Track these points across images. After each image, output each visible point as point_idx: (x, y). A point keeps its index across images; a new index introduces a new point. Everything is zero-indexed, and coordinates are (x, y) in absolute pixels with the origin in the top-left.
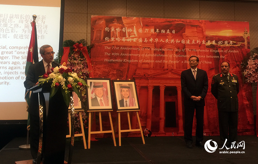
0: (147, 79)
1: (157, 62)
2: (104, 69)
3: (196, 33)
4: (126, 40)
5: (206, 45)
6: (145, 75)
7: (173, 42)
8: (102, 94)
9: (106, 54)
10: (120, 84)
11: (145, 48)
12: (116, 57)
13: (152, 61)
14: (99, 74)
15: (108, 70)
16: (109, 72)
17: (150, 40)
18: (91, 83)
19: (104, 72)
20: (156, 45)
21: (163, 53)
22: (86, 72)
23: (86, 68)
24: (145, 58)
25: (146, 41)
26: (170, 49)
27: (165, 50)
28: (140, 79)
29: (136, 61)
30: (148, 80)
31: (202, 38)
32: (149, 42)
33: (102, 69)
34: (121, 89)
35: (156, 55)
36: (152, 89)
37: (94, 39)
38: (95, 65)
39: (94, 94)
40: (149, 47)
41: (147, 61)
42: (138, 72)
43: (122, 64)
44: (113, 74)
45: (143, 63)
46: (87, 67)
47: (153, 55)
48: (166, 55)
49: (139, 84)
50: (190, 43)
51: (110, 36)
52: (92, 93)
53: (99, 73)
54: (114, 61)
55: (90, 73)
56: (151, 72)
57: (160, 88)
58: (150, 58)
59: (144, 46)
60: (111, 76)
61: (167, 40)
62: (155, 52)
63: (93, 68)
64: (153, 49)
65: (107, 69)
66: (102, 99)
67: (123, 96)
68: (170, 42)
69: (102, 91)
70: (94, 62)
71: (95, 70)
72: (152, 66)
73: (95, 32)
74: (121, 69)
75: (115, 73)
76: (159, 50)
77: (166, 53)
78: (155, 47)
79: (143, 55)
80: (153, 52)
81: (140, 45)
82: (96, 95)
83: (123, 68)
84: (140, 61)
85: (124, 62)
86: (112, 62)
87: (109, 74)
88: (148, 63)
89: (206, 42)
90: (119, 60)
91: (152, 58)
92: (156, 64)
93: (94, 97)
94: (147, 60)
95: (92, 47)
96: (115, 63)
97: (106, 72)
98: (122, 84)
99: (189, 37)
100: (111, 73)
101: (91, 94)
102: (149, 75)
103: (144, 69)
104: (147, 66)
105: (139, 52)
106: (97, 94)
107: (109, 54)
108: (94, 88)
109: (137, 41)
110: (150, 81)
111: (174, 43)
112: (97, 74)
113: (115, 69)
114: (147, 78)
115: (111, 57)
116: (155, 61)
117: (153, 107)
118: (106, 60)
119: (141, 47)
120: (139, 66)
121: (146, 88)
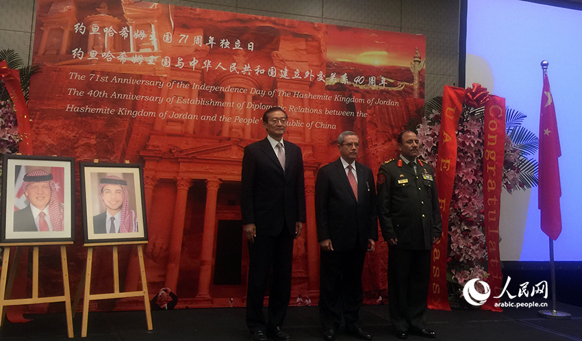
0: (176, 161)
1: (203, 118)
2: (63, 132)
3: (305, 53)
4: (129, 59)
5: (327, 84)
6: (170, 151)
7: (247, 72)
8: (47, 200)
9: (73, 91)
10: (100, 174)
11: (177, 81)
12: (97, 102)
13: (193, 117)
14: (47, 144)
15: (74, 134)
16: (78, 140)
17: (191, 63)
18: (18, 168)
19: (63, 138)
20: (204, 77)
21: (221, 96)
22: (10, 137)
23: (10, 127)
24: (175, 108)
25: (180, 64)
26: (240, 88)
27: (227, 90)
28: (158, 161)
29: (152, 114)
30: (179, 163)
31: (317, 66)
32: (187, 69)
33: (59, 130)
34: (103, 185)
35: (202, 102)
36: (187, 188)
37: (41, 51)
38: (38, 119)
39: (23, 197)
40: (186, 80)
41: (179, 116)
42: (154, 142)
43: (112, 120)
44: (88, 146)
45: (168, 121)
46: (16, 125)
47: (195, 101)
48: (228, 104)
49: (153, 173)
50: (288, 76)
51: (87, 47)
52: (19, 195)
53: (49, 141)
54: (92, 110)
55: (20, 141)
56: (187, 144)
57: (207, 184)
58: (188, 109)
59: (173, 78)
60: (80, 150)
61: (233, 67)
62: (201, 94)
63: (33, 129)
64: (196, 87)
65: (73, 131)
66: (46, 211)
67: (107, 206)
68: (240, 71)
69: (47, 191)
70: (37, 111)
71: (38, 134)
72: (191, 129)
73: (46, 33)
74: (109, 134)
75: (93, 142)
76: (212, 88)
77: (228, 97)
78: (203, 81)
79: (170, 100)
80: (195, 94)
81: (165, 75)
82: (28, 201)
83: (115, 131)
84: (162, 115)
85: (120, 116)
86: (87, 114)
87: (76, 146)
88: (181, 122)
89: (327, 77)
90: (108, 111)
91: (193, 110)
92: (200, 125)
93: (22, 206)
94: (179, 113)
95: (33, 73)
96: (94, 116)
97: (69, 140)
98: (105, 173)
99: (286, 63)
100: (81, 142)
101: (17, 199)
102: (181, 151)
103: (169, 135)
104: (178, 128)
105: (159, 92)
106: (33, 199)
107: (80, 94)
108: (26, 183)
109: (158, 63)
110: (183, 167)
111: (249, 74)
112: (44, 143)
113: (93, 133)
114: (177, 158)
115: (85, 100)
116: (199, 118)
117: (186, 232)
118: (71, 108)
119: (165, 78)
120: (158, 127)
121: (173, 183)
